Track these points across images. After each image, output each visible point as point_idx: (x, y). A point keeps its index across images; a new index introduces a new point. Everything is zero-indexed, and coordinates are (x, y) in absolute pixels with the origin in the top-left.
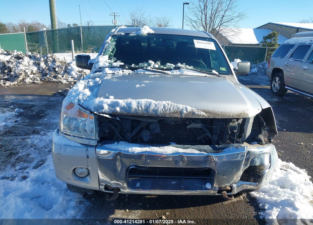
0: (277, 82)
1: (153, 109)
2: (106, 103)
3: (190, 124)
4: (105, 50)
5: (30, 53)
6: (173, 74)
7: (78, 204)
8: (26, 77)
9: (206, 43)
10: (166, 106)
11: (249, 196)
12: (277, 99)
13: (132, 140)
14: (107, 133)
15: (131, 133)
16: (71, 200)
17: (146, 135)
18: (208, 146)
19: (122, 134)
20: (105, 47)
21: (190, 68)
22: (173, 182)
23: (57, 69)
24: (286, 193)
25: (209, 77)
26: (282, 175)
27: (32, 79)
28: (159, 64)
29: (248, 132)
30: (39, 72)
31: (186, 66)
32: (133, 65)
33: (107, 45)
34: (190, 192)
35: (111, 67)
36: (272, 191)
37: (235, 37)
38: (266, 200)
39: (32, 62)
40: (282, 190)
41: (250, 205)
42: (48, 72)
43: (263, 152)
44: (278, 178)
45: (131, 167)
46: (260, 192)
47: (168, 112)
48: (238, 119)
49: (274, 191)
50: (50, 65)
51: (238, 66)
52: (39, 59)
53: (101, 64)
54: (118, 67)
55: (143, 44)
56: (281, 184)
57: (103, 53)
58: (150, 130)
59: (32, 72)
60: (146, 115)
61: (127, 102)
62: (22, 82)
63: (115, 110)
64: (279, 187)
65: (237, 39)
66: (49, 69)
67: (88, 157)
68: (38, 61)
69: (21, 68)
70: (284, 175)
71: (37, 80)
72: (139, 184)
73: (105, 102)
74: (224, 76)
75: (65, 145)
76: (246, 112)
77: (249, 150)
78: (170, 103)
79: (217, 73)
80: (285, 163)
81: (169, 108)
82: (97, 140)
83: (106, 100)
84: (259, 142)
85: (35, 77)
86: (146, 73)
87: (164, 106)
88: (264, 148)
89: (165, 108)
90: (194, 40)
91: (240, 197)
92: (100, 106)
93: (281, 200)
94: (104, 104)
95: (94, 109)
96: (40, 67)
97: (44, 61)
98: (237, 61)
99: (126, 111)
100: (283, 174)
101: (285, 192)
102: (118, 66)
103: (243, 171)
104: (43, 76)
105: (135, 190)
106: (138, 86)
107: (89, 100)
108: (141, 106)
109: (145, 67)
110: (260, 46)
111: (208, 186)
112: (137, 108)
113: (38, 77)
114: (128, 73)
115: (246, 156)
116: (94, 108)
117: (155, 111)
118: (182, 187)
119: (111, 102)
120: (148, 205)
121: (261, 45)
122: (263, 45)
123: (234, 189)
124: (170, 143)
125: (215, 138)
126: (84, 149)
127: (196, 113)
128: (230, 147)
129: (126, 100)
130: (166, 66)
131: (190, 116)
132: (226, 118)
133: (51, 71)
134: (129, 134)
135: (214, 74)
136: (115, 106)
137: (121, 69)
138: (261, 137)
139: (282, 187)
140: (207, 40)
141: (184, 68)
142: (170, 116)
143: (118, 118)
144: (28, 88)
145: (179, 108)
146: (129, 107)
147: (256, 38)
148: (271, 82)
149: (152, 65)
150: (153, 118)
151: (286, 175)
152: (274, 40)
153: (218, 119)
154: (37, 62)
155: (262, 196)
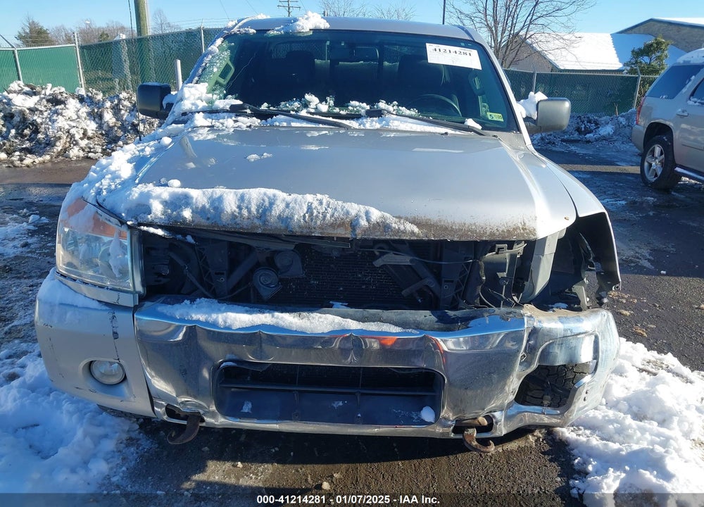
0: (656, 158)
1: (280, 215)
2: (158, 197)
3: (382, 254)
4: (203, 70)
5: (82, 92)
6: (362, 127)
7: (123, 445)
8: (72, 145)
9: (458, 53)
10: (313, 206)
11: (550, 438)
12: (655, 197)
13: (230, 296)
14: (164, 277)
15: (228, 277)
16: (106, 436)
17: (266, 282)
18: (428, 313)
19: (204, 279)
20: (204, 64)
21: (408, 112)
22: (336, 402)
23: (141, 127)
24: (648, 433)
25: (454, 136)
26: (643, 387)
27: (83, 150)
28: (332, 103)
29: (543, 276)
30: (101, 134)
31: (400, 108)
32: (264, 106)
33: (208, 59)
34: (381, 430)
35: (211, 112)
36: (611, 427)
37: (564, 52)
38: (592, 448)
39: (84, 110)
40: (637, 425)
41: (551, 461)
42: (120, 133)
43: (576, 331)
44: (631, 392)
45: (224, 364)
46: (580, 427)
47: (319, 222)
48: (511, 245)
49: (615, 425)
50: (125, 117)
51: (537, 110)
52: (100, 105)
53: (187, 105)
54: (227, 111)
55: (318, 61)
56: (637, 409)
57: (196, 78)
58: (276, 269)
59: (85, 134)
60: (260, 231)
61: (212, 196)
62: (62, 156)
63: (180, 215)
64: (629, 416)
65: (570, 57)
66: (123, 128)
67: (115, 335)
68: (99, 108)
69: (59, 125)
70: (648, 385)
71: (95, 153)
72: (250, 405)
73: (154, 194)
74: (495, 133)
75: (62, 304)
76: (529, 224)
77: (536, 325)
78: (325, 199)
79: (480, 127)
80: (653, 355)
81: (321, 211)
82: (139, 293)
83: (158, 190)
84: (574, 304)
85: (91, 146)
86: (293, 124)
87: (310, 208)
88: (579, 321)
89: (312, 214)
90: (427, 45)
91: (528, 439)
92: (144, 205)
93: (629, 450)
94: (151, 201)
95: (127, 215)
96: (103, 122)
97: (113, 108)
98: (535, 97)
99: (208, 219)
100: (644, 382)
101: (643, 430)
102: (228, 107)
103: (520, 379)
104: (110, 143)
105: (239, 420)
106: (253, 157)
107: (120, 190)
108: (247, 207)
109: (293, 110)
110: (625, 74)
111: (427, 414)
112: (237, 210)
113: (98, 145)
114: (249, 124)
115: (528, 341)
116: (129, 211)
117: (284, 220)
118: (359, 415)
119: (169, 195)
120: (292, 453)
121: (625, 71)
122: (631, 72)
123: (497, 423)
124: (331, 302)
125: (448, 291)
126: (106, 315)
127: (394, 225)
128: (483, 316)
129: (210, 190)
130: (348, 109)
131: (378, 235)
132: (474, 239)
133: (129, 132)
134: (223, 279)
135: (469, 129)
136: (180, 207)
137: (233, 115)
138: (581, 291)
139: (638, 417)
140: (463, 44)
141: (392, 114)
142: (324, 233)
143: (189, 239)
144: (71, 171)
145: (348, 213)
146: (216, 209)
147: (618, 57)
148: (643, 156)
149: (312, 105)
150: (279, 239)
151: (652, 385)
152: (659, 58)
153: (452, 242)
154: (96, 110)
155: (583, 439)
